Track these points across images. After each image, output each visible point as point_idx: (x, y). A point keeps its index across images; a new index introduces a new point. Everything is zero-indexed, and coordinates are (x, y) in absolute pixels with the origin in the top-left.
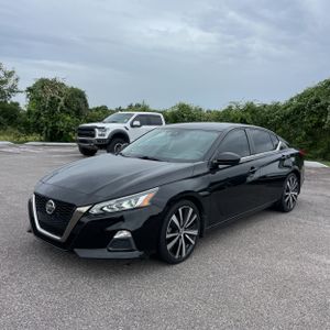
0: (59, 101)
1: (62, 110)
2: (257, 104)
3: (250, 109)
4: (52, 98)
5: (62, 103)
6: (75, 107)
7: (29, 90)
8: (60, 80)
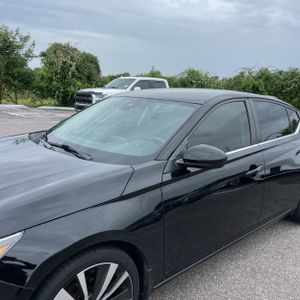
0: (71, 66)
1: (73, 75)
2: (272, 70)
3: (265, 76)
4: (65, 63)
5: (73, 68)
6: (86, 72)
7: (43, 55)
8: (73, 45)
